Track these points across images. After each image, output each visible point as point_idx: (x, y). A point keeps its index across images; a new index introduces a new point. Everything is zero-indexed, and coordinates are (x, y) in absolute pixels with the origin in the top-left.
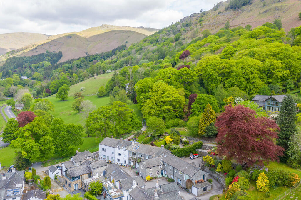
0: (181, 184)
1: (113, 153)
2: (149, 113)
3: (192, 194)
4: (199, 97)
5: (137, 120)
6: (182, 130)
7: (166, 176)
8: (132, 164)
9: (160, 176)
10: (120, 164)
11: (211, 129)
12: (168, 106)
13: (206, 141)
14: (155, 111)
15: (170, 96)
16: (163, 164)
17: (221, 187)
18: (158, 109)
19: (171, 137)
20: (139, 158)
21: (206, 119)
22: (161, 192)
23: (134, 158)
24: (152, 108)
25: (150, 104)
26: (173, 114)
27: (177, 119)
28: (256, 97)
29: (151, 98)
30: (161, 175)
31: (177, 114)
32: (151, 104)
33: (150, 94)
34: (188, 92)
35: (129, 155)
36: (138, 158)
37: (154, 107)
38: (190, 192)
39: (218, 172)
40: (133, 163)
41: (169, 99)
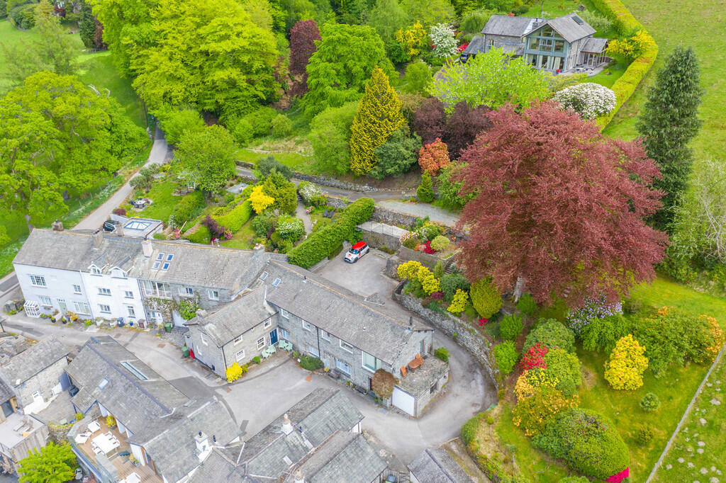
0: (349, 376)
1: (77, 288)
2: (167, 97)
3: (396, 408)
4: (331, 37)
5: (131, 127)
6: (289, 149)
7: (290, 348)
8: (159, 320)
9: (268, 351)
10: (113, 321)
11: (394, 155)
12: (225, 68)
13: (379, 187)
14: (186, 89)
15: (230, 33)
16: (273, 312)
17: (471, 363)
18: (192, 79)
19: (267, 193)
20: (181, 297)
21: (374, 123)
22: (306, 449)
23: (165, 301)
24: (173, 78)
25: (162, 66)
26: (245, 93)
27: (262, 109)
28: (492, 24)
29: (163, 42)
30: (272, 349)
31: (260, 91)
32: (167, 67)
33: (157, 29)
34: (278, 8)
35: (142, 293)
36: (178, 300)
37: (178, 74)
38: (388, 404)
39: (455, 314)
40: (164, 313)
41: (225, 46)
